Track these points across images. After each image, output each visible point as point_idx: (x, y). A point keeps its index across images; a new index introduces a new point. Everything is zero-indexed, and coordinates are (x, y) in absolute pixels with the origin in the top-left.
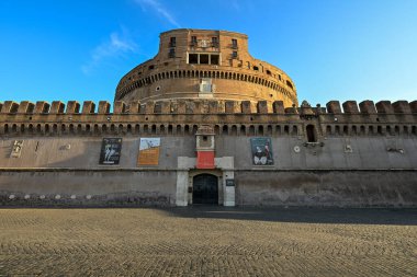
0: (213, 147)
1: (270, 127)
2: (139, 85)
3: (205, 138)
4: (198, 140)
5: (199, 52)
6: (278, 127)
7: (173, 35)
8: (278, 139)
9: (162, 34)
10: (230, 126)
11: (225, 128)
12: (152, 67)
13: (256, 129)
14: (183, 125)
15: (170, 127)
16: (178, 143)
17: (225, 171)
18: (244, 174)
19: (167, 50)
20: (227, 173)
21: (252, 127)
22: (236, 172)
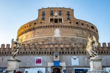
0: (59, 59)
1: (77, 52)
2: (30, 30)
3: (56, 56)
4: (54, 57)
5: (54, 18)
6: (80, 52)
7: (43, 10)
8: (80, 56)
9: (39, 10)
10: (64, 52)
11: (63, 53)
12: (35, 23)
13: (73, 53)
14: (49, 52)
15: (45, 52)
16: (48, 58)
17: (63, 67)
18: (69, 68)
19: (41, 17)
20: (63, 68)
21: (72, 52)
22: (67, 67)
